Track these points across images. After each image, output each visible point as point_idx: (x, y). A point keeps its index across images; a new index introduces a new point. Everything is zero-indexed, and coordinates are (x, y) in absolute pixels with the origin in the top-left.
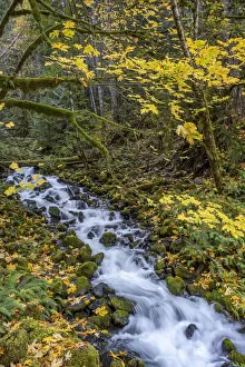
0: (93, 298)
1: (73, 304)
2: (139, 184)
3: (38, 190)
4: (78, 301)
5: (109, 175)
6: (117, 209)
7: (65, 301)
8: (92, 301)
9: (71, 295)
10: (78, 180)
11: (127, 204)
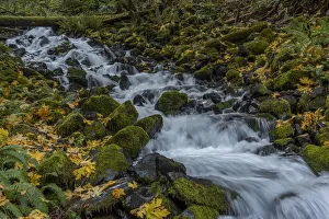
0: (133, 185)
1: (85, 197)
2: (225, 32)
3: (54, 53)
4: (97, 191)
5: (174, 31)
6: (188, 70)
7: (69, 195)
8: (130, 192)
9: (84, 181)
10: (122, 40)
11: (205, 62)
